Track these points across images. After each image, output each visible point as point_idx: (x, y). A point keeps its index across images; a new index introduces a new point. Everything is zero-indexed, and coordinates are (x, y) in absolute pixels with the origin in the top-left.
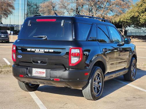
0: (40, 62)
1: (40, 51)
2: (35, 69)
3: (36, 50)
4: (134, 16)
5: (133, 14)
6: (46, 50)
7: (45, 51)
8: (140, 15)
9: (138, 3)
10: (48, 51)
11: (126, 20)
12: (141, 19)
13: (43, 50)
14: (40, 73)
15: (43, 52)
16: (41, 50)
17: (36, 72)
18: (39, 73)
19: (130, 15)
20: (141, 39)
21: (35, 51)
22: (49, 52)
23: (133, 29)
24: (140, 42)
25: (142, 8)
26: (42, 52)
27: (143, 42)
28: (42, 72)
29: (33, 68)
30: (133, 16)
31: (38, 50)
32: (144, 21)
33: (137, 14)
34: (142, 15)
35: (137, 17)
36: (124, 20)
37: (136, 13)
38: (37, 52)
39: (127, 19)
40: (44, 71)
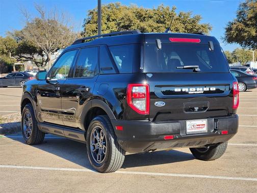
0: (198, 108)
1: (196, 91)
2: (191, 121)
3: (191, 89)
6: (207, 89)
7: (205, 89)
13: (201, 89)
15: (202, 92)
16: (198, 89)
17: (192, 127)
18: (197, 126)
21: (189, 91)
22: (210, 92)
26: (200, 92)
28: (202, 125)
29: (187, 121)
31: (194, 89)
38: (193, 93)
40: (205, 121)
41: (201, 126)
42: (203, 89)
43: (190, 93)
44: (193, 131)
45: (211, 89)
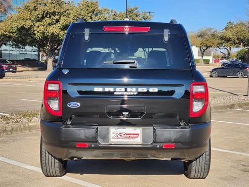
0: (128, 113)
1: (126, 91)
3: (118, 89)
4: (25, 26)
5: (22, 23)
7: (140, 90)
8: (34, 24)
9: (27, 5)
10: (146, 91)
11: (8, 34)
12: (36, 32)
13: (134, 89)
14: (128, 136)
15: (135, 93)
16: (129, 89)
17: (119, 136)
18: (125, 136)
19: (16, 24)
20: (26, 66)
21: (115, 91)
22: (148, 93)
23: (11, 48)
24: (28, 71)
25: (37, 13)
26: (132, 94)
27: (34, 70)
28: (133, 134)
30: (23, 26)
31: (123, 89)
32: (41, 34)
33: (29, 23)
34: (37, 24)
35: (30, 29)
36: (5, 33)
37: (27, 21)
38: (120, 93)
39: (11, 31)
40: (138, 130)
41: (132, 136)
42: (137, 90)
43: (115, 93)
44: (120, 140)
45: (151, 90)
